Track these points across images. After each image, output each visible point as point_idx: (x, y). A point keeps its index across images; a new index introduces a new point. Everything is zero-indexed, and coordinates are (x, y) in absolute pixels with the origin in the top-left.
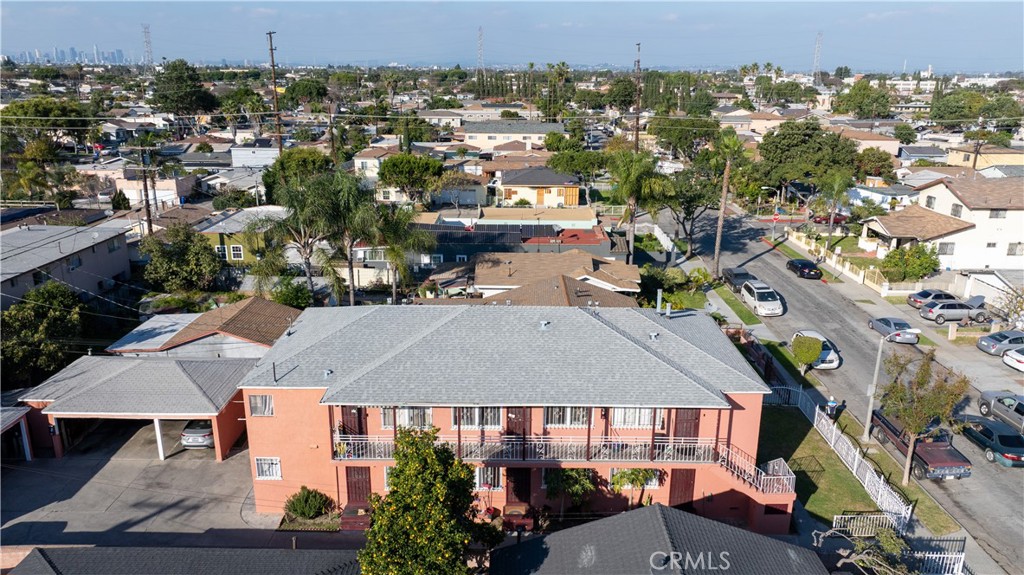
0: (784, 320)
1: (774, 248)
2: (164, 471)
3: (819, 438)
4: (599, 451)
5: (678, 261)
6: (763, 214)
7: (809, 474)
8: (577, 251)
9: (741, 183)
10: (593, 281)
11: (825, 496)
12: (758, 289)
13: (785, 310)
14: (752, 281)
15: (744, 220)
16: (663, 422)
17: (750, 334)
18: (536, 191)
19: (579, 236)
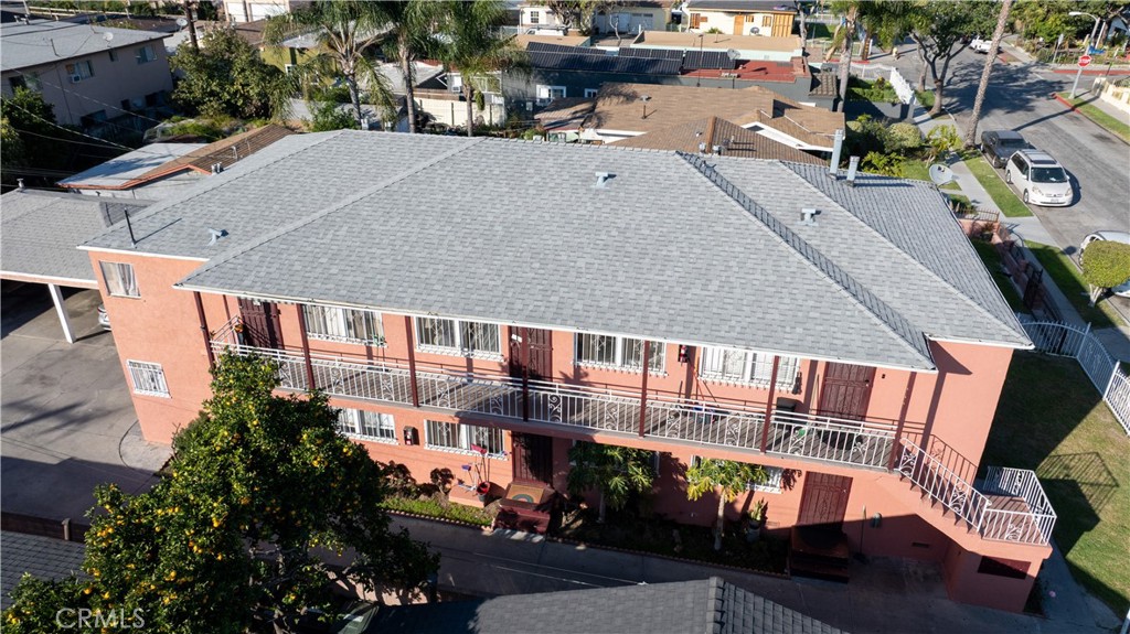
0: (1073, 214)
1: (1073, 109)
2: (62, 359)
3: (1109, 420)
4: (663, 423)
5: (917, 119)
6: (1063, 61)
7: (1084, 489)
8: (756, 88)
9: (1036, 16)
10: (769, 132)
11: (1111, 539)
12: (1036, 162)
13: (1076, 198)
14: (1027, 151)
15: (1033, 69)
16: (799, 380)
17: (1011, 231)
18: (733, 18)
19: (768, 69)
